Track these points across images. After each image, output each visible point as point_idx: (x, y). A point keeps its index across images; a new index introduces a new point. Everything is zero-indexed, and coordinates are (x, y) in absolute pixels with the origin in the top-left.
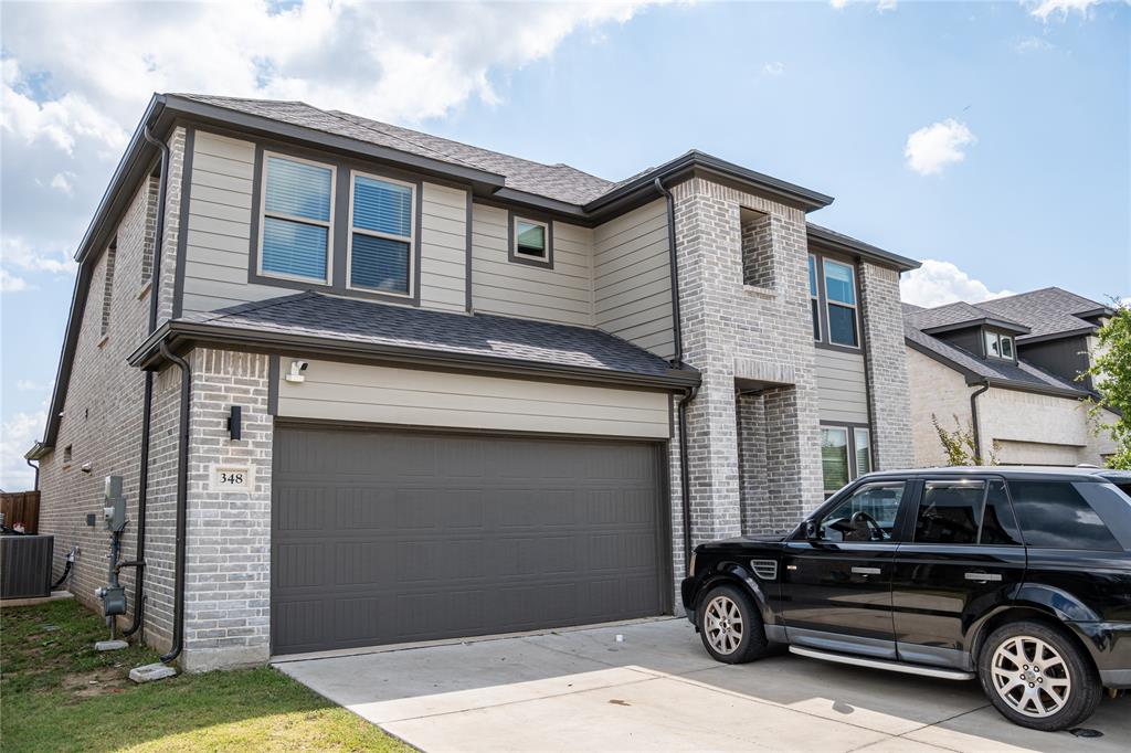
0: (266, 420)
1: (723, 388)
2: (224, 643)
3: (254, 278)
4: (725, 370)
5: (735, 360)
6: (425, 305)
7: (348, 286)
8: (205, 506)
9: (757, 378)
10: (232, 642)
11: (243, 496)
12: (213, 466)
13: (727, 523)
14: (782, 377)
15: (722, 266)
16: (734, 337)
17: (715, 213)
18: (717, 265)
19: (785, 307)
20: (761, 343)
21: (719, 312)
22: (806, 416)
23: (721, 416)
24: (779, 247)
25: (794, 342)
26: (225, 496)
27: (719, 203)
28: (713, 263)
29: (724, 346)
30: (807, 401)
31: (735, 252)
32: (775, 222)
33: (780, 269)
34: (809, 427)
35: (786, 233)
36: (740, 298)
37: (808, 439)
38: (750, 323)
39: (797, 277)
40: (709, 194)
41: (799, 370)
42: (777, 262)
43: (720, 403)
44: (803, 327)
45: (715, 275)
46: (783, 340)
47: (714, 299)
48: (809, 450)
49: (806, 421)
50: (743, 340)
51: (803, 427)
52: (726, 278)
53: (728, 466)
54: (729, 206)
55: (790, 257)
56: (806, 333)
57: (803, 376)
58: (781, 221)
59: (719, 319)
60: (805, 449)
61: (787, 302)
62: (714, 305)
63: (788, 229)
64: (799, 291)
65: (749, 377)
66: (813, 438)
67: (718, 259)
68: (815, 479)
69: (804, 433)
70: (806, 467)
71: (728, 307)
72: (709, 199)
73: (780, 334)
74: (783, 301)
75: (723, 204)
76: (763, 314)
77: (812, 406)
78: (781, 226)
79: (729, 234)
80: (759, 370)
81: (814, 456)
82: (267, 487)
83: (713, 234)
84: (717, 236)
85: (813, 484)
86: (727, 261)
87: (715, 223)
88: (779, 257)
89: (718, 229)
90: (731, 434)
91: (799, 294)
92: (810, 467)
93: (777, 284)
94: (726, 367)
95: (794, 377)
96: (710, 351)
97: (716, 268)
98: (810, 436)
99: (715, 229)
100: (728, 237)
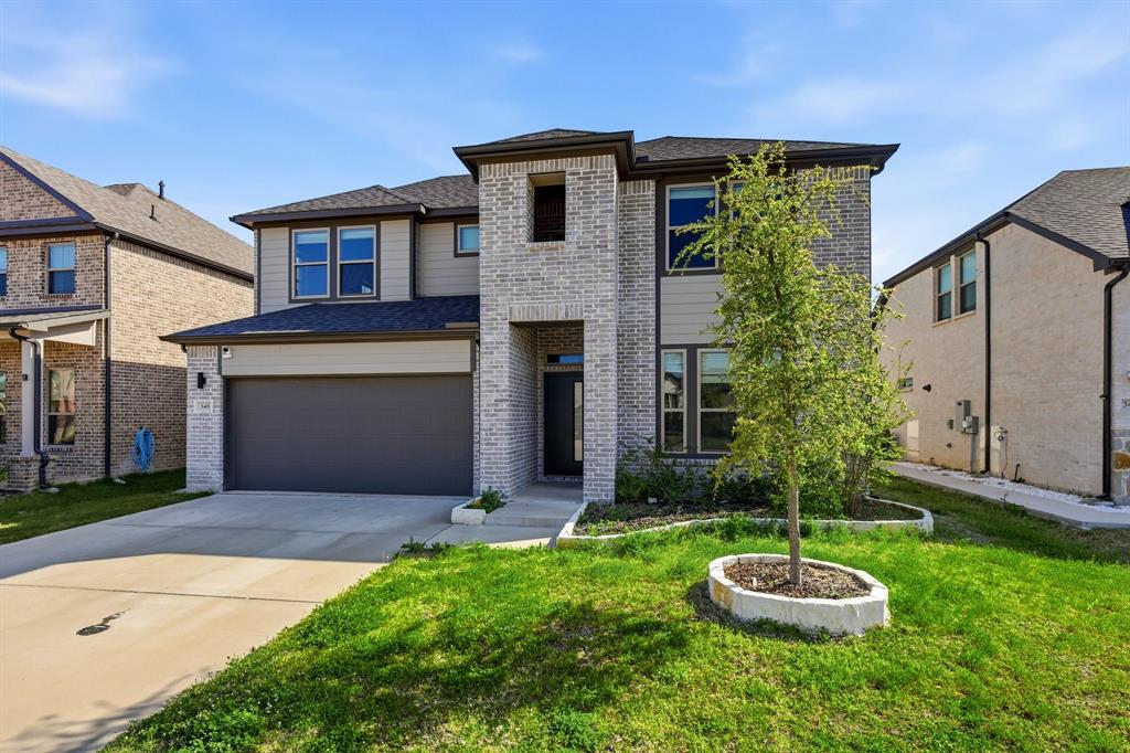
0: (218, 378)
1: (495, 332)
2: (200, 482)
3: (291, 301)
4: (499, 318)
5: (510, 308)
6: (384, 299)
7: (338, 296)
8: (193, 419)
9: (535, 320)
10: (203, 482)
11: (207, 415)
12: (195, 401)
13: (493, 435)
14: (567, 315)
15: (503, 233)
16: (510, 290)
17: (498, 190)
18: (496, 233)
19: (576, 253)
20: (542, 289)
21: (496, 271)
22: (596, 346)
23: (492, 353)
24: (574, 199)
25: (586, 282)
26: (201, 415)
27: (501, 179)
28: (492, 233)
29: (499, 298)
30: (598, 333)
31: (519, 217)
32: (570, 177)
33: (573, 219)
34: (598, 356)
35: (585, 183)
36: (521, 256)
37: (597, 366)
38: (530, 274)
39: (595, 222)
40: (491, 176)
41: (590, 306)
42: (571, 214)
43: (492, 343)
44: (600, 266)
45: (494, 243)
46: (571, 283)
47: (491, 262)
48: (596, 375)
49: (595, 351)
50: (521, 290)
51: (591, 356)
52: (506, 242)
53: (497, 391)
54: (515, 179)
55: (588, 204)
56: (604, 271)
57: (594, 311)
58: (579, 173)
59: (495, 278)
60: (591, 376)
61: (579, 248)
62: (490, 267)
63: (589, 178)
64: (598, 233)
65: (526, 320)
66: (602, 365)
67: (498, 228)
68: (603, 401)
69: (591, 361)
70: (591, 391)
71: (506, 266)
72: (491, 180)
73: (568, 278)
74: (573, 248)
75: (507, 179)
76: (548, 264)
77: (606, 336)
78: (579, 179)
79: (511, 203)
80: (538, 313)
81: (602, 380)
82: (219, 411)
83: (494, 208)
84: (498, 209)
85: (599, 405)
86: (507, 227)
87: (498, 199)
88: (574, 209)
89: (500, 203)
90: (502, 367)
91: (597, 237)
92: (596, 390)
93: (569, 234)
94: (500, 315)
95: (582, 313)
96: (484, 305)
97: (495, 236)
98: (599, 362)
99: (497, 204)
100: (510, 207)
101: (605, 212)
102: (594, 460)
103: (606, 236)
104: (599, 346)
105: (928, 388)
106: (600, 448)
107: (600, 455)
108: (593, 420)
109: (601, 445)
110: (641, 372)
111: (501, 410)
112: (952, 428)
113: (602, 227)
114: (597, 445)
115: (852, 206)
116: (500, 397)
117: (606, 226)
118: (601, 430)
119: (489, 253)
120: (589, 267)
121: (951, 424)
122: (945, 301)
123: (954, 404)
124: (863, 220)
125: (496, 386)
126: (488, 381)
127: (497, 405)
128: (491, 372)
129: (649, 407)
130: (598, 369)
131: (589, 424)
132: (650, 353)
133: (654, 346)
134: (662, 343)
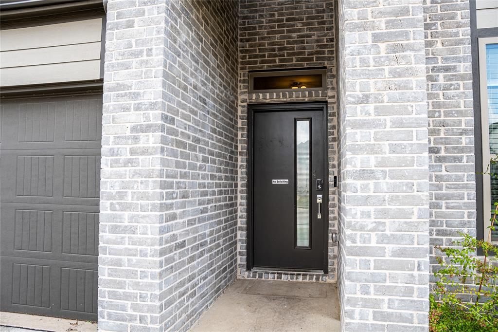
37: (377, 38)
53: (138, 108)
66: (392, 36)
98: (383, 28)
102: (373, 278)
106: (389, 247)
107: (390, 266)
108: (370, 175)
111: (145, 152)
114: (383, 239)
116: (143, 122)
127: (136, 139)
128: (127, 67)
129: (462, 150)
130: (383, 46)
131: (359, 183)
132: (460, 42)
133: (468, 30)
134: (480, 25)
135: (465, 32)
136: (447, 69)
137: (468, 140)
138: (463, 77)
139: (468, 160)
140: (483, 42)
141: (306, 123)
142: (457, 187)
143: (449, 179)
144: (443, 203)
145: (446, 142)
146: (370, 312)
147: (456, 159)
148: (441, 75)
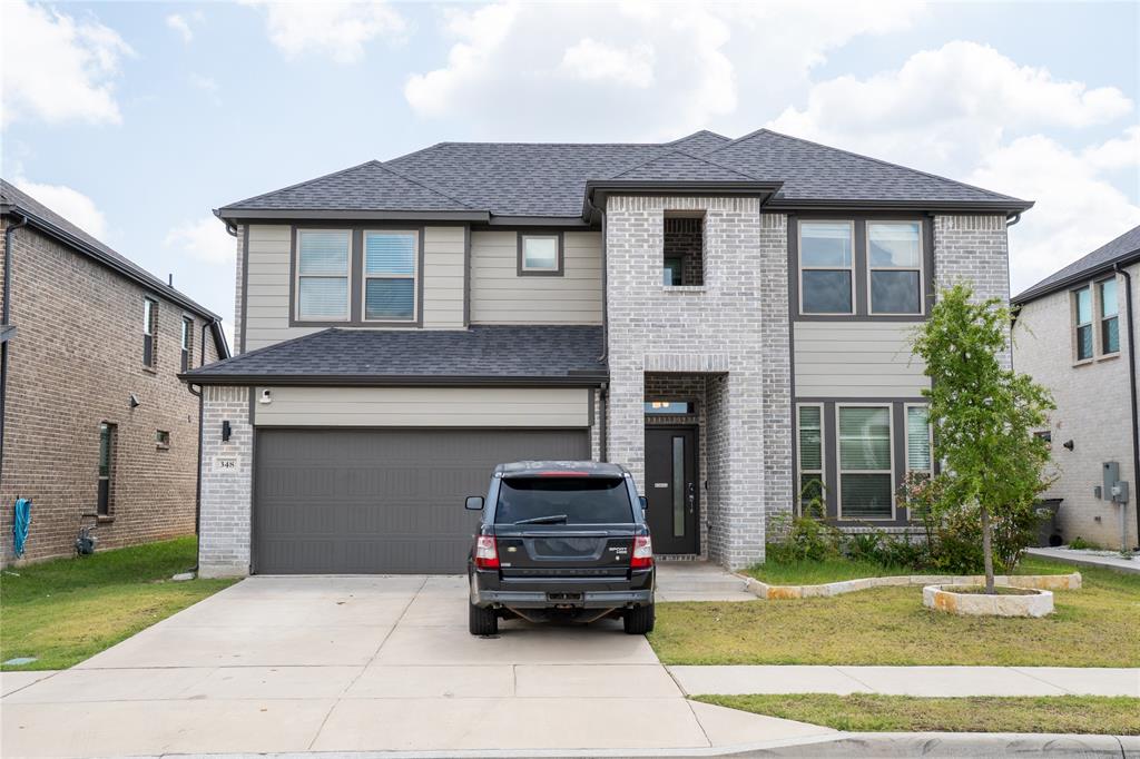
0: (249, 428)
1: (628, 382)
2: (220, 564)
3: (293, 323)
4: (633, 366)
5: (646, 356)
6: (427, 326)
7: (363, 320)
8: (211, 481)
9: (675, 370)
10: (225, 563)
11: (233, 475)
12: (214, 458)
14: (710, 366)
15: (637, 272)
16: (646, 336)
17: (631, 225)
18: (629, 272)
19: (719, 299)
20: (683, 337)
21: (629, 315)
22: (743, 401)
23: (625, 406)
24: (717, 242)
25: (731, 331)
26: (223, 475)
27: (637, 214)
28: (625, 272)
29: (633, 345)
30: (745, 386)
31: (655, 257)
32: (713, 218)
33: (716, 263)
34: (746, 412)
35: (728, 226)
36: (657, 299)
37: (743, 423)
38: (668, 320)
39: (740, 268)
40: (624, 210)
41: (736, 358)
42: (713, 257)
43: (626, 395)
44: (746, 315)
45: (627, 283)
46: (714, 331)
47: (623, 304)
48: (744, 433)
49: (743, 406)
50: (659, 337)
51: (738, 412)
52: (640, 283)
53: (631, 449)
54: (650, 215)
55: (732, 248)
56: (749, 321)
57: (741, 363)
58: (721, 215)
59: (628, 322)
60: (738, 433)
61: (723, 294)
62: (621, 309)
63: (733, 221)
64: (743, 280)
65: (665, 370)
66: (750, 422)
67: (631, 267)
68: (752, 460)
69: (738, 417)
70: (738, 450)
71: (641, 309)
72: (623, 214)
73: (710, 326)
74: (717, 294)
75: (642, 214)
76: (688, 310)
77: (753, 391)
78: (722, 221)
79: (647, 241)
80: (677, 363)
81: (751, 439)
82: (248, 470)
83: (627, 245)
84: (631, 246)
85: (747, 466)
86: (643, 267)
87: (630, 235)
88: (716, 252)
89: (633, 240)
90: (637, 422)
91: (743, 284)
92: (743, 450)
93: (710, 278)
94: (635, 363)
95: (726, 365)
96: (614, 352)
97: (628, 276)
98: (746, 419)
99: (630, 240)
100: (645, 245)
101: (749, 257)
102: (742, 526)
103: (752, 283)
104: (746, 401)
105: (1070, 446)
106: (749, 513)
107: (749, 521)
108: (740, 482)
109: (750, 509)
110: (775, 428)
111: (636, 472)
112: (1100, 497)
113: (747, 273)
114: (746, 509)
115: (990, 258)
116: (635, 456)
117: (752, 273)
118: (750, 493)
119: (621, 293)
120: (734, 315)
121: (1098, 492)
122: (1086, 333)
123: (1101, 467)
124: (1001, 272)
125: (630, 443)
126: (620, 438)
128: (625, 428)
129: (785, 468)
130: (746, 426)
131: (736, 486)
132: (785, 406)
133: (790, 399)
134: (797, 395)
135: (787, 401)
136: (778, 421)
137: (788, 462)
138: (786, 427)
139: (788, 473)
140: (798, 405)
141: (681, 440)
142: (782, 488)
143: (778, 483)
144: (775, 497)
145: (777, 463)
146: (741, 541)
147: (782, 472)
148: (775, 425)
